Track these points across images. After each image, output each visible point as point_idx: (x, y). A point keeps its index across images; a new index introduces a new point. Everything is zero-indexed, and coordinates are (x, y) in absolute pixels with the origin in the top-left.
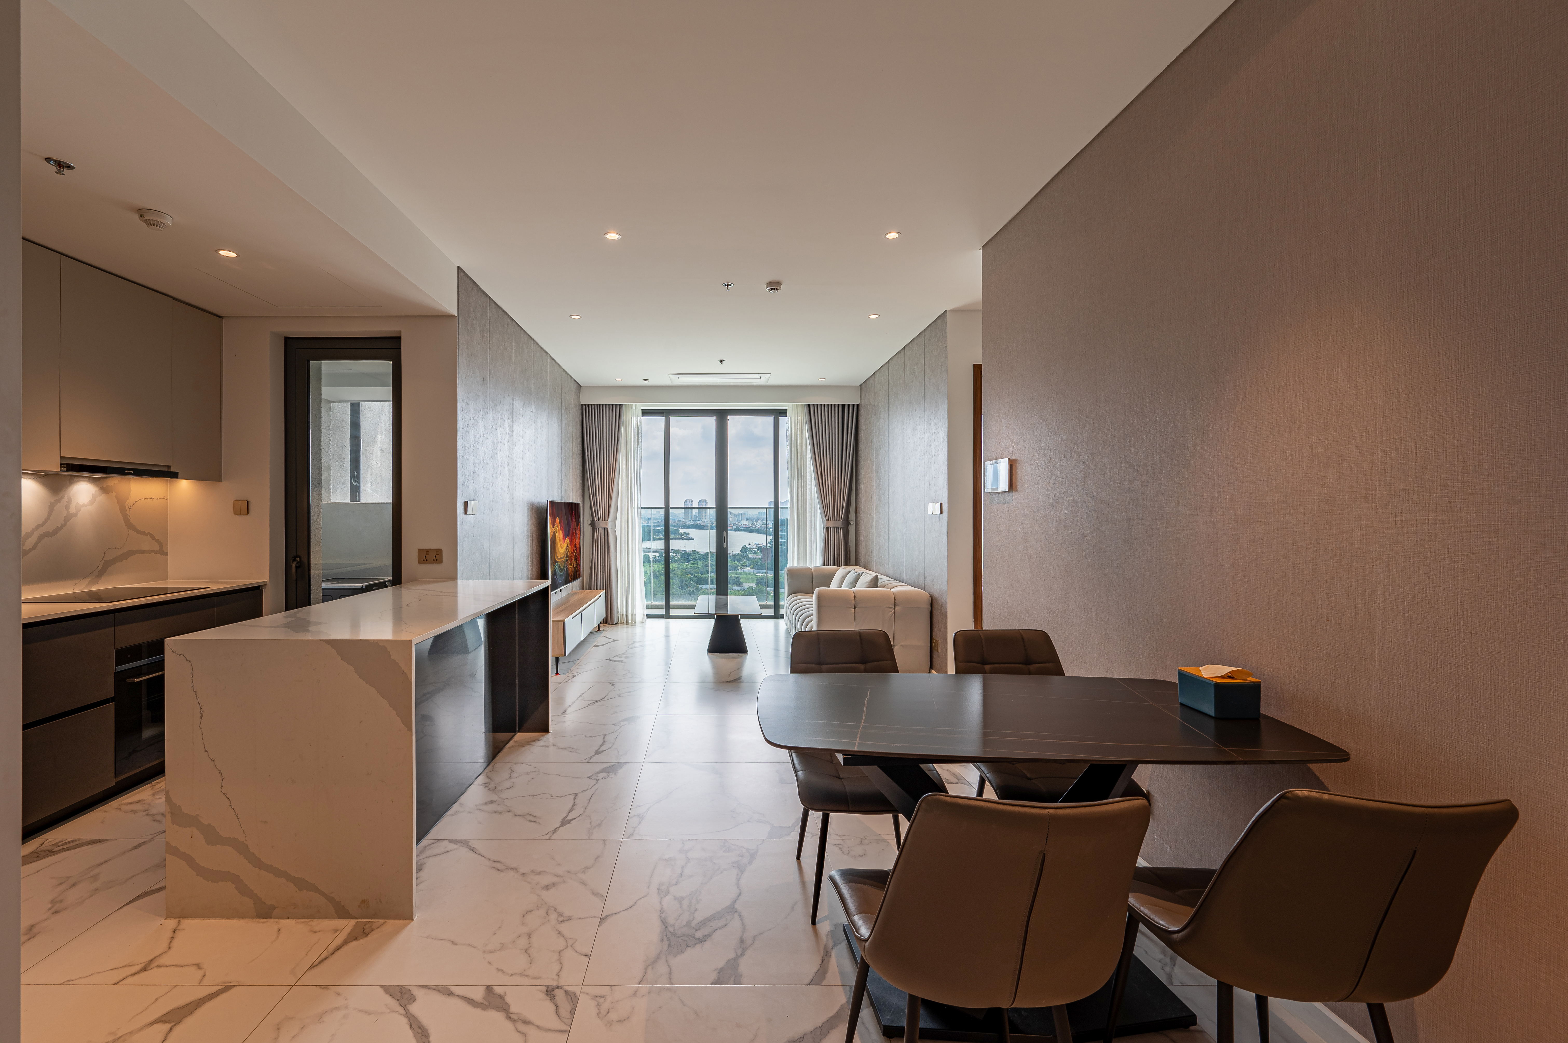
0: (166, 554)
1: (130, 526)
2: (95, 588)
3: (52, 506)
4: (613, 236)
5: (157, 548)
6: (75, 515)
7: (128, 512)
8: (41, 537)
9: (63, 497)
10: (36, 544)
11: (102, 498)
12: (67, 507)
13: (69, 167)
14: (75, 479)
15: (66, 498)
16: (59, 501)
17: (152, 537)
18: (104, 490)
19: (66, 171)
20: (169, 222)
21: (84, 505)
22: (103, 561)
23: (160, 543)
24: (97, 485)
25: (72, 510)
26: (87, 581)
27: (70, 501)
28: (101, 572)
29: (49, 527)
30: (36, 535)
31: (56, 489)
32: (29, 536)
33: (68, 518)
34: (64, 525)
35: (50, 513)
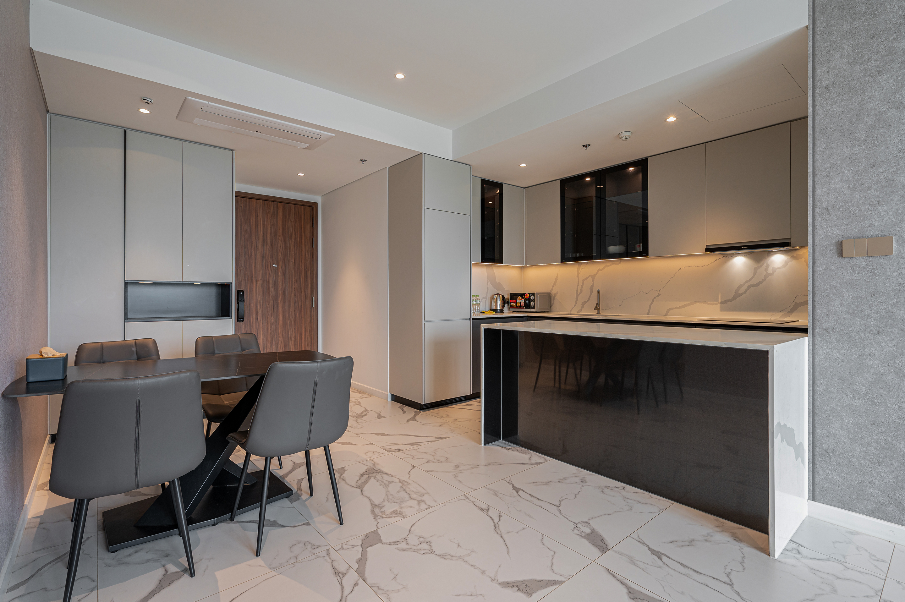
2: (786, 319)
3: (756, 270)
6: (772, 274)
8: (749, 287)
9: (763, 264)
10: (746, 291)
11: (793, 263)
12: (766, 270)
13: (588, 145)
14: (772, 253)
15: (765, 264)
16: (761, 266)
18: (794, 258)
21: (778, 268)
22: (794, 303)
25: (770, 271)
26: (781, 314)
27: (768, 266)
28: (793, 309)
29: (754, 282)
30: (746, 286)
31: (758, 260)
32: (741, 286)
33: (767, 276)
34: (764, 280)
35: (755, 274)
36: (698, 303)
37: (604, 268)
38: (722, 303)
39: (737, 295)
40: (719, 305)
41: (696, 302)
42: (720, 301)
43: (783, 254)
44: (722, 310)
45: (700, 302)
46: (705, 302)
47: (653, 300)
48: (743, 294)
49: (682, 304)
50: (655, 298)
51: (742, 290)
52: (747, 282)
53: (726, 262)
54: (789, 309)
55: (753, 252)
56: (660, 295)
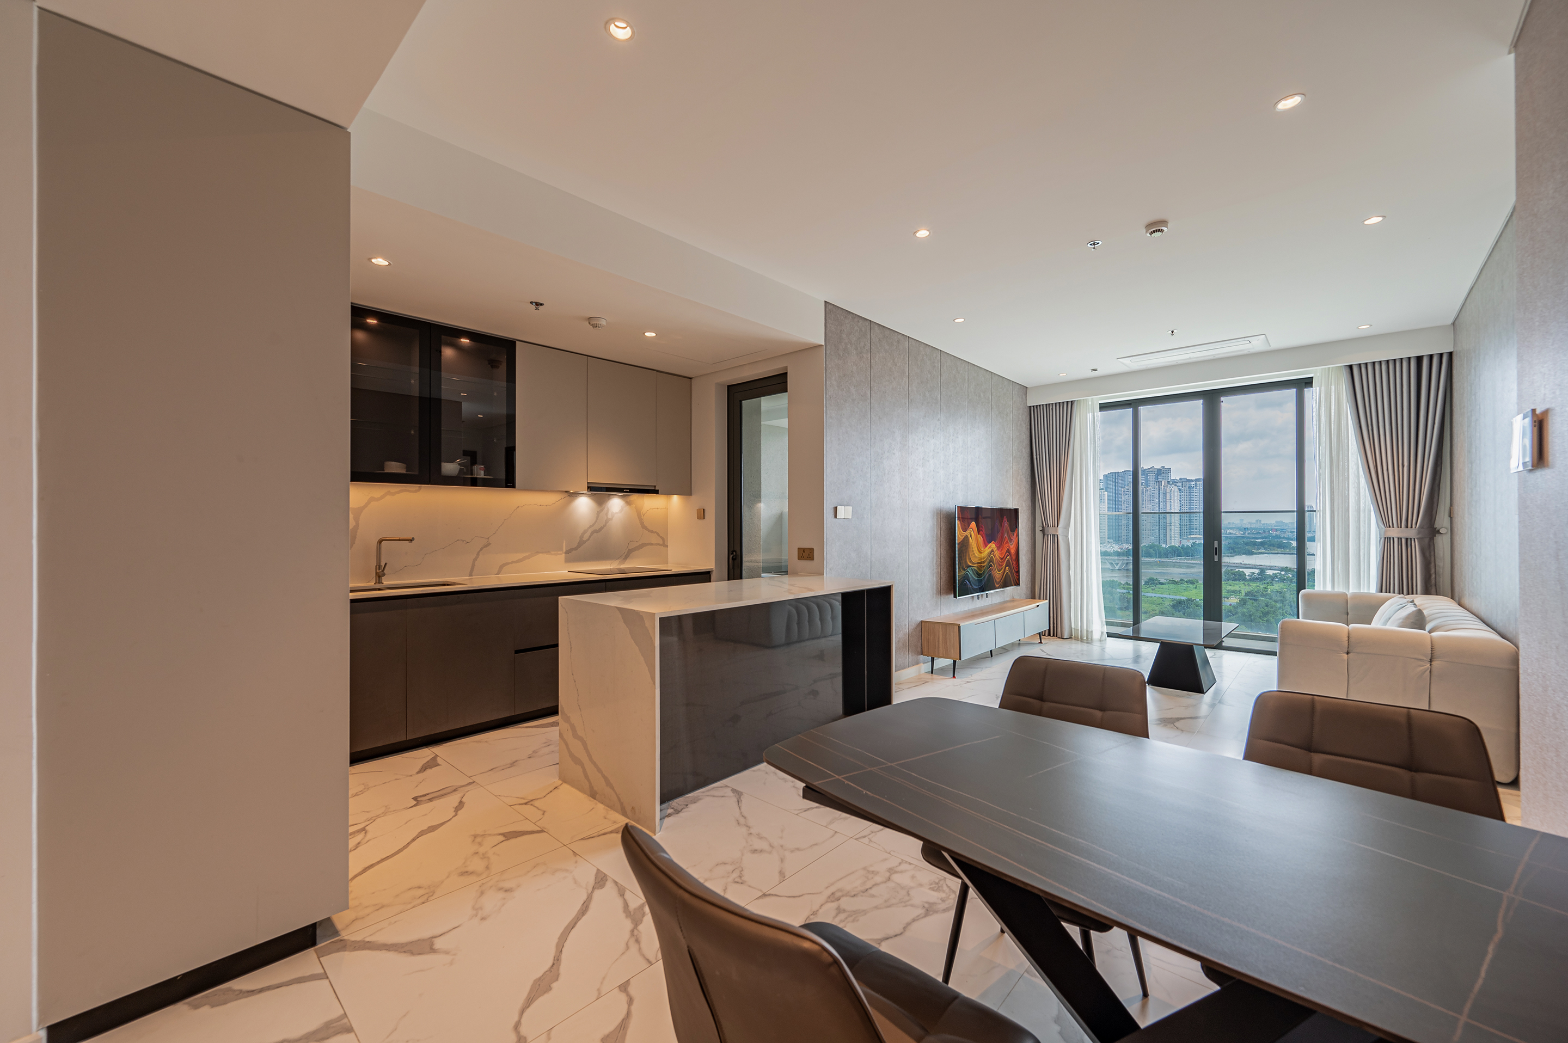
0: (667, 546)
1: (644, 527)
2: (622, 566)
3: (598, 513)
4: (923, 234)
5: (661, 542)
6: (611, 519)
7: (642, 518)
8: (592, 533)
9: (604, 508)
10: (590, 537)
11: (627, 508)
12: (607, 514)
13: (542, 304)
14: (612, 496)
15: (606, 509)
16: (602, 510)
17: (658, 534)
18: (628, 503)
19: (540, 307)
20: (603, 322)
21: (616, 513)
22: (627, 549)
23: (663, 539)
24: (624, 500)
25: (610, 516)
26: (618, 561)
27: (608, 511)
28: (626, 556)
29: (597, 527)
30: (590, 531)
31: (600, 503)
32: (585, 532)
33: (607, 521)
34: (605, 526)
35: (597, 518)
36: (540, 554)
37: (382, 497)
38: (567, 552)
39: (581, 543)
40: (564, 555)
41: (538, 553)
42: (564, 550)
43: (620, 498)
44: (568, 560)
45: (542, 553)
46: (548, 552)
47: (479, 552)
48: (588, 539)
49: (521, 556)
50: (481, 549)
51: (586, 536)
52: (591, 526)
53: (570, 502)
54: (623, 557)
55: (596, 494)
56: (488, 545)
